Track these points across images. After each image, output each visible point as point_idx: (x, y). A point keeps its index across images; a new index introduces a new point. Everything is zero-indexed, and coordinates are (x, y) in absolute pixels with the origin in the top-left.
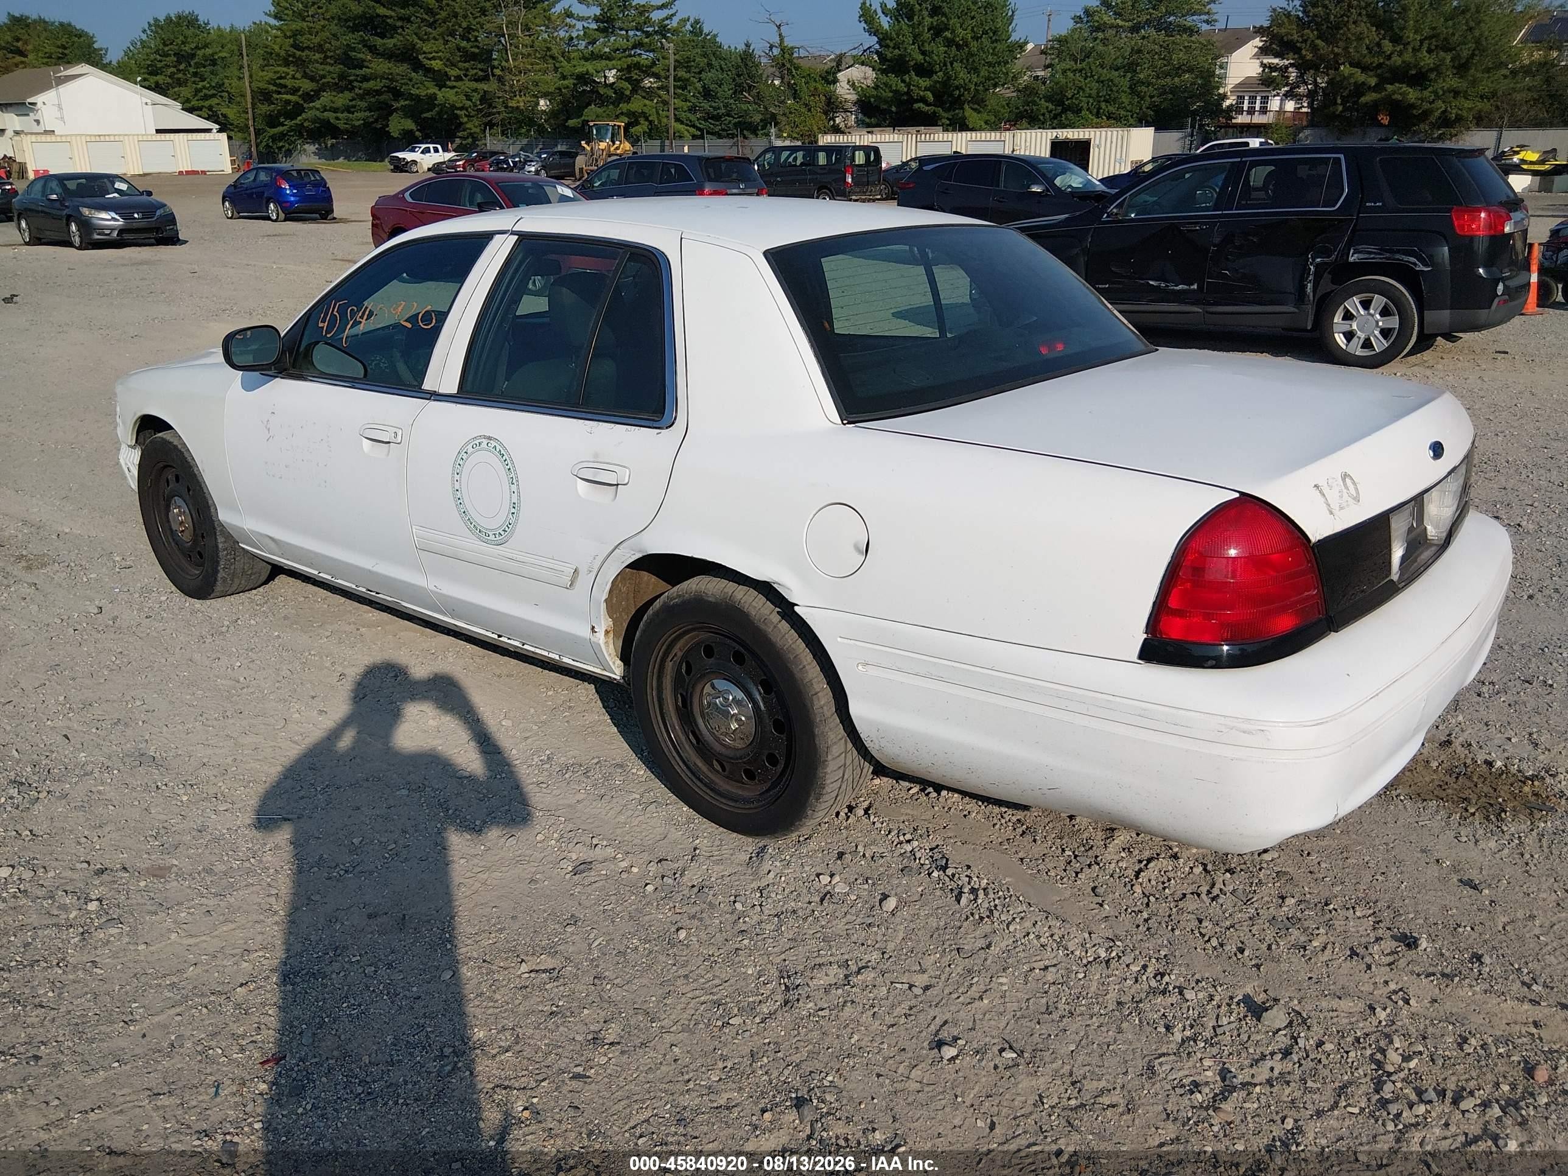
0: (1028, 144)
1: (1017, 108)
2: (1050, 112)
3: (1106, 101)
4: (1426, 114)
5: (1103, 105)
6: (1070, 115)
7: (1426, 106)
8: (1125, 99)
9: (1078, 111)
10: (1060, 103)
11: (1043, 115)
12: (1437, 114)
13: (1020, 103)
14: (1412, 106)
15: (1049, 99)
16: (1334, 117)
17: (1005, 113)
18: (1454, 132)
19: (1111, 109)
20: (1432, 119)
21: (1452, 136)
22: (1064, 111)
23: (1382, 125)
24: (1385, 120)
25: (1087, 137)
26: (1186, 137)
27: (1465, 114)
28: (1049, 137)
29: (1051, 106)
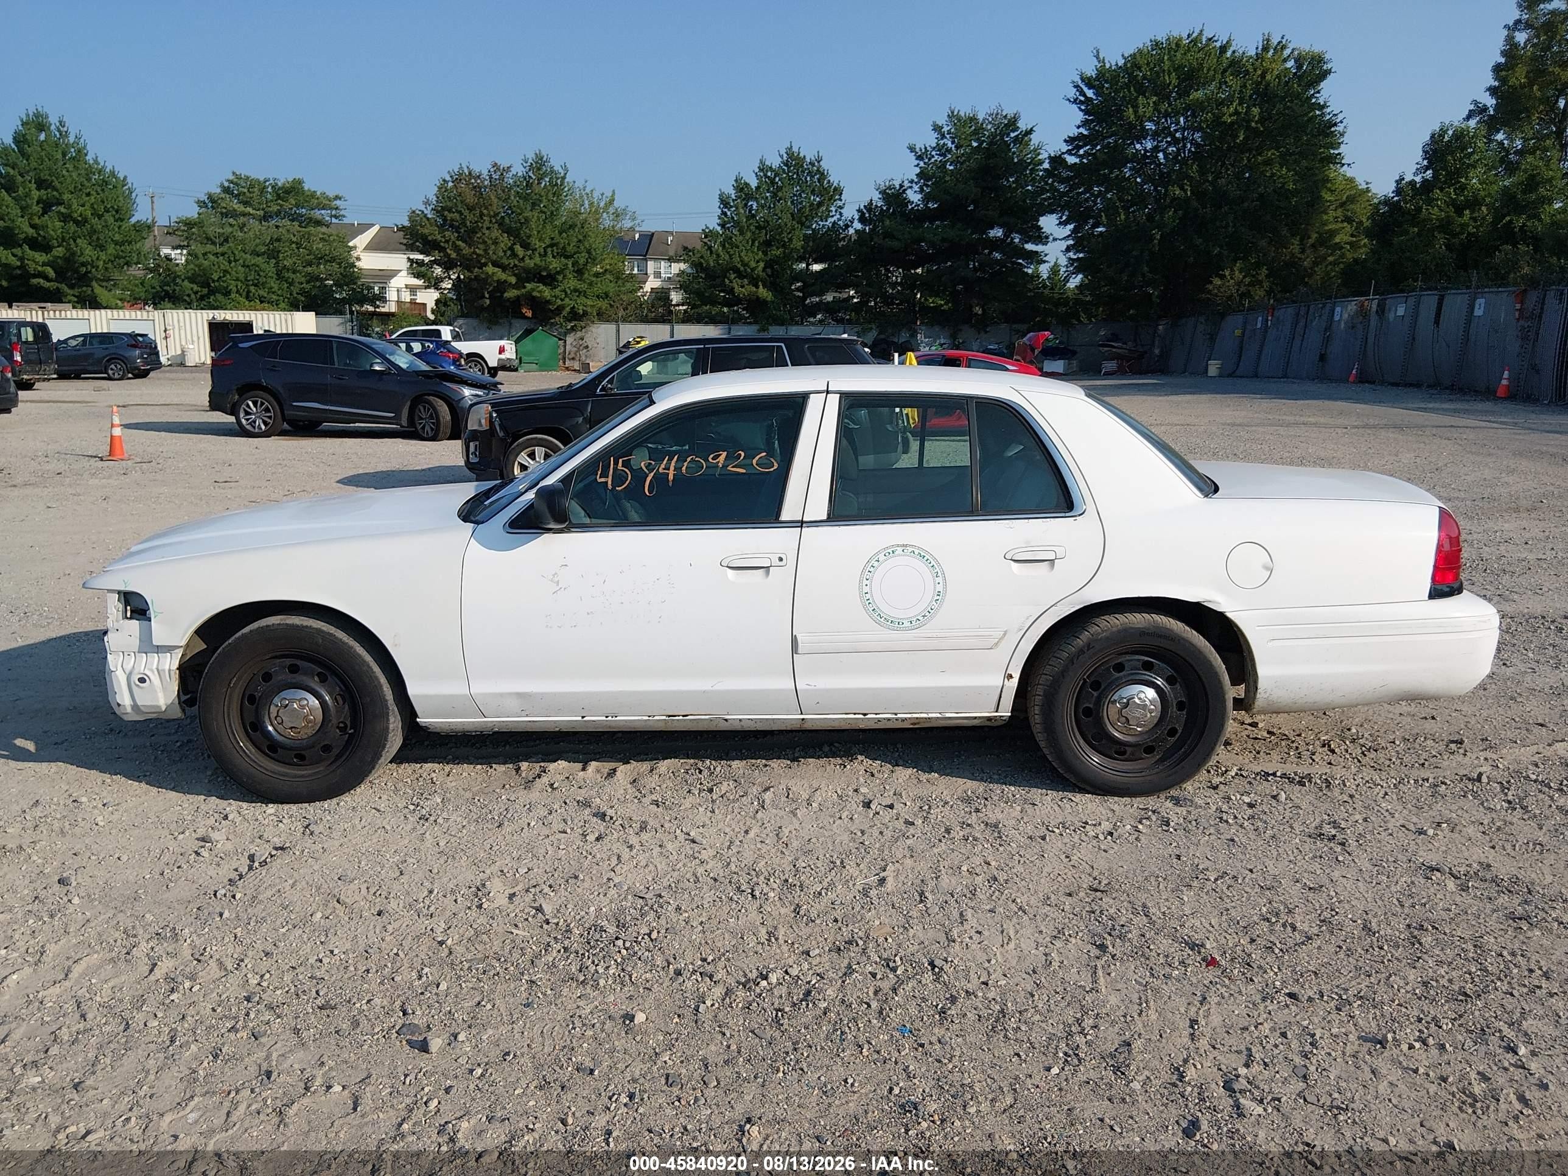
0: (182, 324)
1: (154, 288)
2: (196, 293)
3: (256, 285)
4: (560, 309)
5: (252, 288)
6: (219, 297)
7: (559, 302)
8: (274, 284)
9: (227, 293)
10: (206, 284)
11: (189, 295)
12: (568, 309)
13: (156, 284)
14: (548, 302)
15: (192, 280)
16: (482, 309)
17: (140, 292)
18: (583, 324)
19: (261, 292)
20: (565, 313)
21: (582, 328)
22: (212, 292)
23: (526, 318)
24: (529, 314)
25: (247, 319)
26: (346, 322)
27: (589, 310)
28: (205, 318)
29: (195, 288)
